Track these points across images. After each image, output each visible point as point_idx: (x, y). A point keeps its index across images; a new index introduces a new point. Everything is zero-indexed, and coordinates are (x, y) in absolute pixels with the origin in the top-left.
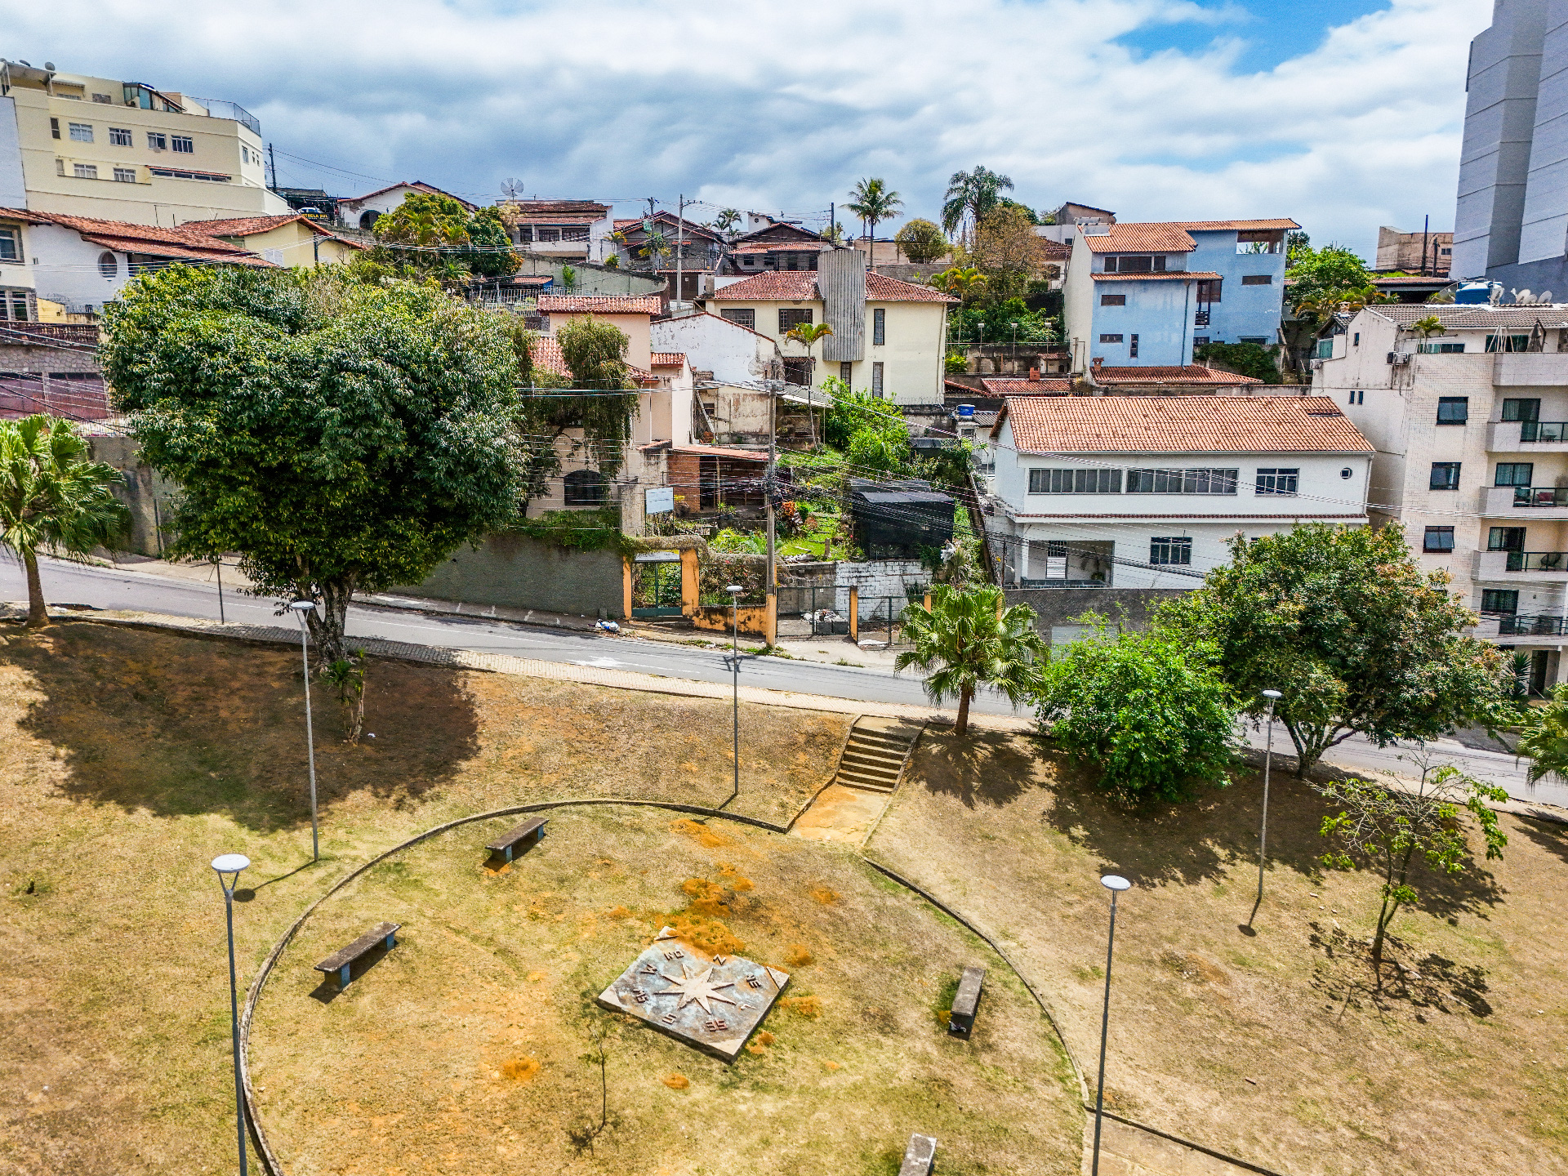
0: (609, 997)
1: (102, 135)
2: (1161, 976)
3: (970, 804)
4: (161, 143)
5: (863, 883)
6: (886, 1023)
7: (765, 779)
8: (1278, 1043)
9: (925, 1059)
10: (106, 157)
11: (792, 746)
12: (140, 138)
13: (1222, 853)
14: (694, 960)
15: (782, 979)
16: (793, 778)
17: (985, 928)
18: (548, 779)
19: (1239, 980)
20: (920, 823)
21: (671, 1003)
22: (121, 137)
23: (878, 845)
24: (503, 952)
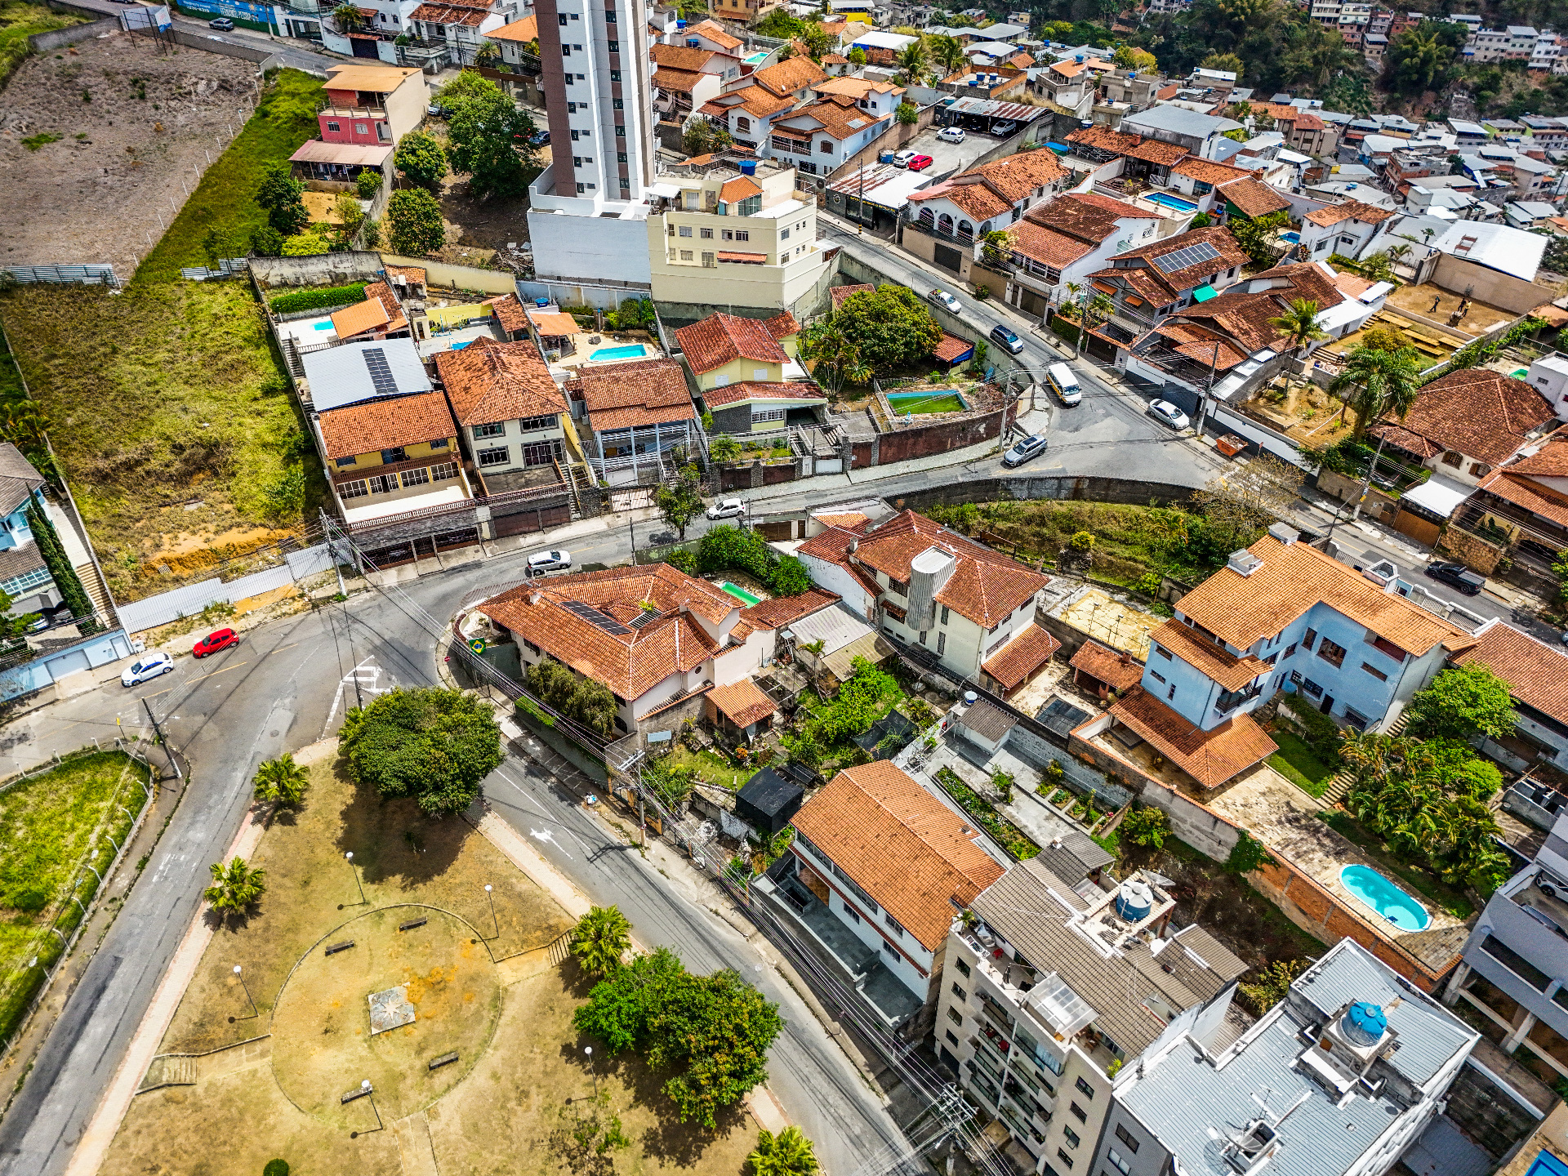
0: (370, 997)
1: (696, 233)
2: (513, 1095)
3: (565, 989)
4: (730, 236)
5: (487, 1000)
6: (420, 1051)
7: (515, 937)
8: (506, 1137)
9: (411, 1068)
10: (698, 245)
11: (538, 928)
12: (717, 234)
13: (621, 1069)
14: (403, 999)
15: (413, 1019)
16: (524, 942)
17: (494, 1041)
18: (452, 899)
19: (533, 1114)
20: (540, 987)
21: (381, 1008)
22: (707, 234)
23: (511, 989)
24: (370, 964)
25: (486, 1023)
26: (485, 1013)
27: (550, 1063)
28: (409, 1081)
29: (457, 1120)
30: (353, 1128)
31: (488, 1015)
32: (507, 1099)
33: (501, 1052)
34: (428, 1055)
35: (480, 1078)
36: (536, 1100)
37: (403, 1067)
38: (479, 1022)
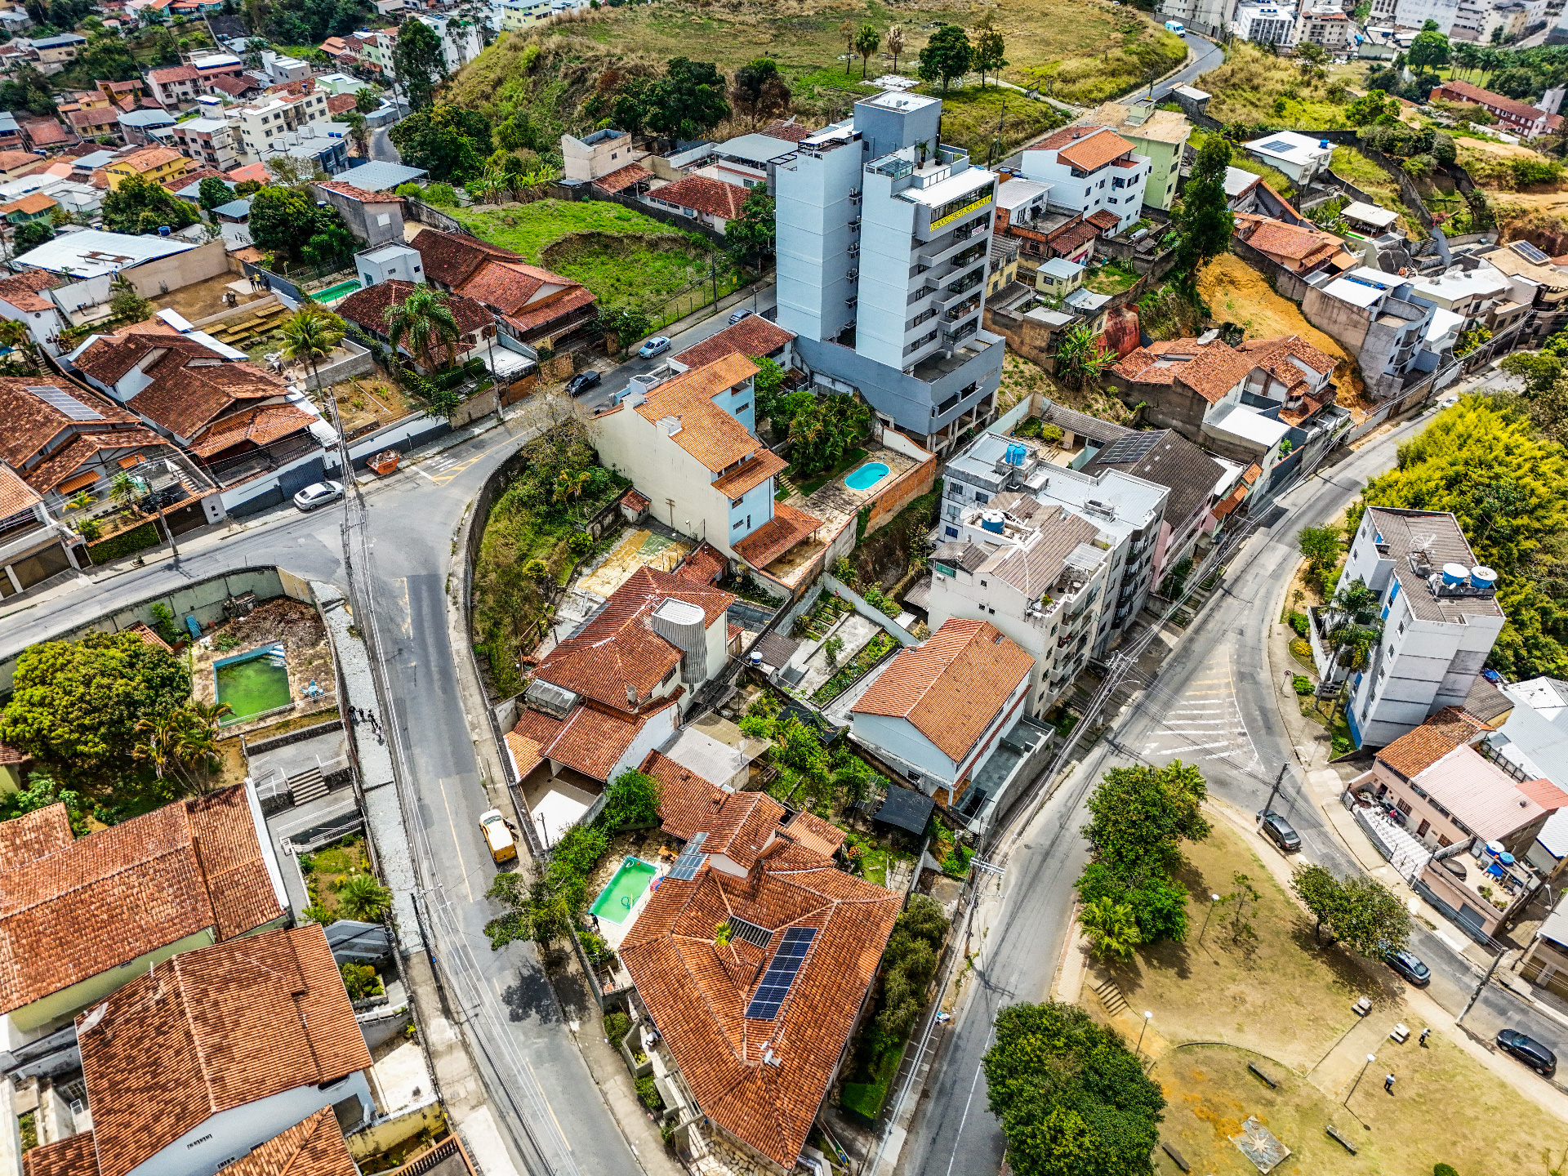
25: (1209, 1052)
26: (1201, 1056)
27: (1201, 986)
28: (1297, 1100)
29: (1290, 1047)
30: (1363, 1131)
31: (1201, 1053)
32: (1249, 1014)
33: (1222, 1031)
34: (1268, 1094)
35: (1251, 1040)
36: (1233, 989)
37: (1291, 1110)
38: (1210, 1058)
